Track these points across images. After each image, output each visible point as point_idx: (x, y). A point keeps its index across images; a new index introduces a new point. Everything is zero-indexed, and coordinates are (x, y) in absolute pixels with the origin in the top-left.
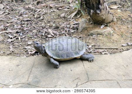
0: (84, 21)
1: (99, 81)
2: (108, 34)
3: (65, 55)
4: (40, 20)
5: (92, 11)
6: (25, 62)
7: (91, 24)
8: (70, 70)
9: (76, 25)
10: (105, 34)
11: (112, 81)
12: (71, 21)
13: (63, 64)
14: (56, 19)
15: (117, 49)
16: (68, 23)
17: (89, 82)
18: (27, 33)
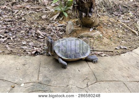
0: (72, 23)
1: (107, 82)
2: (98, 36)
3: (73, 56)
4: (23, 21)
5: (84, 14)
6: (30, 61)
7: (79, 26)
8: (78, 70)
9: (61, 27)
10: (95, 37)
11: (119, 82)
12: (55, 23)
13: (70, 64)
14: (38, 20)
15: (112, 52)
16: (52, 25)
17: (98, 83)
18: (16, 33)
